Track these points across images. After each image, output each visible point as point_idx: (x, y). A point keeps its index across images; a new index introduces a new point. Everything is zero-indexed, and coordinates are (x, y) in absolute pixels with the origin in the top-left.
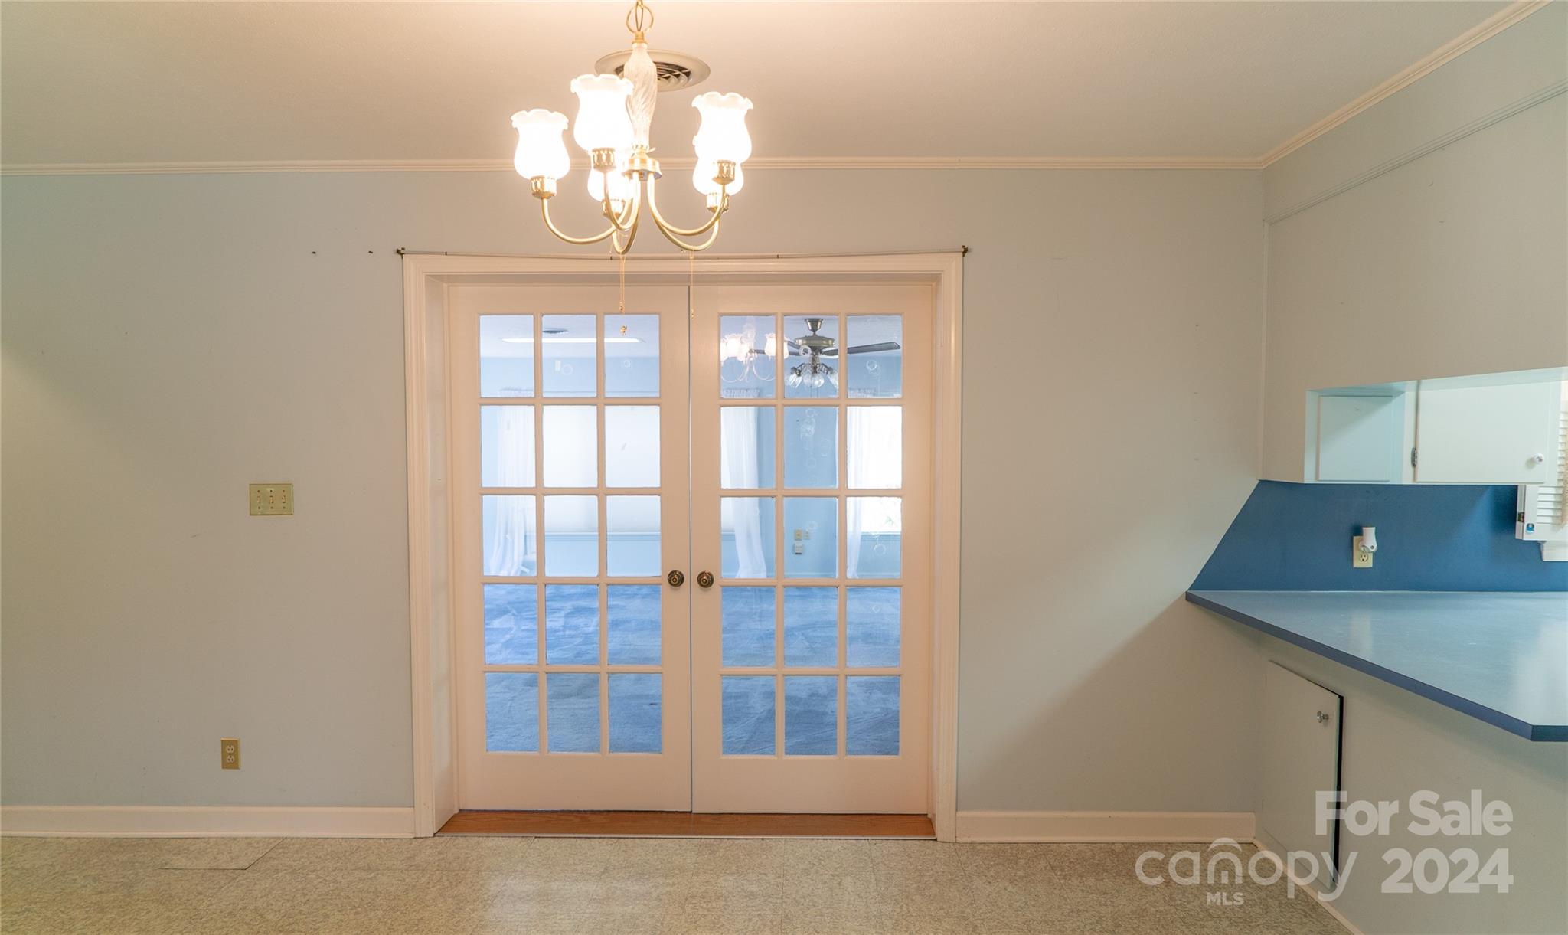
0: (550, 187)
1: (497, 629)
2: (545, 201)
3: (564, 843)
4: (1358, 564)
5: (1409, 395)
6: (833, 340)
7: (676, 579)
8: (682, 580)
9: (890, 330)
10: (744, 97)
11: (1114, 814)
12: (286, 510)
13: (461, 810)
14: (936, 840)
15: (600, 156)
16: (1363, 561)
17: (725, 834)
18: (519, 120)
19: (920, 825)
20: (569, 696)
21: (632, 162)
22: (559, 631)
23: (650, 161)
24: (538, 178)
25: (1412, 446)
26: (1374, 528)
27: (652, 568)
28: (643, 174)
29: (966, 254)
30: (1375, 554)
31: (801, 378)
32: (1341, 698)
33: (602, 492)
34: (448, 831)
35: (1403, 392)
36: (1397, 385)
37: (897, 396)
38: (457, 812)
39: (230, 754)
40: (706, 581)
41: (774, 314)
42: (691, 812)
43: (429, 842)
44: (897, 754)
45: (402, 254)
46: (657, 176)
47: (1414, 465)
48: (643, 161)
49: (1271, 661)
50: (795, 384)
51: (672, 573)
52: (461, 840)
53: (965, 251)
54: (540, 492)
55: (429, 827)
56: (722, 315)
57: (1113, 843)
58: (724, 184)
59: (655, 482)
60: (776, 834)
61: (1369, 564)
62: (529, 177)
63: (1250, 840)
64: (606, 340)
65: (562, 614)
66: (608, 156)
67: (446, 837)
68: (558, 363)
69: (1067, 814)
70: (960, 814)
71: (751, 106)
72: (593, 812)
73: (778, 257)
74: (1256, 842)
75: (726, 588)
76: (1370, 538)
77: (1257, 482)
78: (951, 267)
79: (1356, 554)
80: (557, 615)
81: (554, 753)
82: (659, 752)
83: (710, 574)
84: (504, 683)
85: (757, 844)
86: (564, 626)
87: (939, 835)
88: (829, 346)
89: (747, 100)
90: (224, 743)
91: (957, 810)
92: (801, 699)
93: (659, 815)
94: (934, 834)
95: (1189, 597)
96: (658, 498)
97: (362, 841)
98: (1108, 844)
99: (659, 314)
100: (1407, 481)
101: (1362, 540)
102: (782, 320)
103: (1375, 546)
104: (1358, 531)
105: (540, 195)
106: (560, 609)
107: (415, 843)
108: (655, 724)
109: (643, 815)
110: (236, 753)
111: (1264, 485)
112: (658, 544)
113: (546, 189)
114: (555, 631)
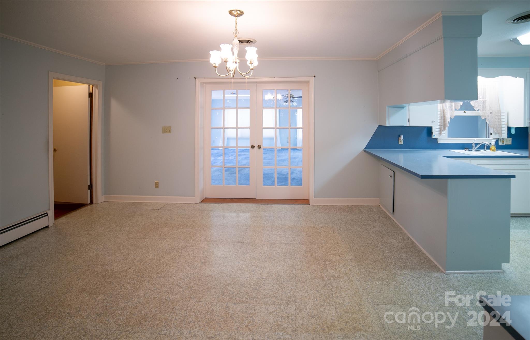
0: (217, 65)
1: (219, 159)
2: (216, 68)
3: (227, 205)
4: (400, 143)
5: (407, 107)
6: (294, 95)
7: (253, 147)
8: (254, 147)
9: (299, 94)
10: (255, 47)
11: (349, 199)
12: (170, 132)
13: (206, 198)
14: (310, 205)
15: (225, 59)
16: (401, 143)
17: (263, 203)
18: (211, 52)
19: (306, 201)
20: (233, 174)
21: (234, 60)
22: (233, 159)
23: (237, 60)
24: (214, 64)
25: (408, 118)
26: (403, 136)
27: (247, 144)
28: (236, 62)
29: (315, 77)
30: (403, 141)
31: (287, 103)
32: (394, 172)
33: (237, 128)
34: (202, 202)
35: (406, 107)
36: (404, 105)
37: (301, 107)
38: (205, 198)
39: (157, 185)
40: (259, 147)
41: (275, 90)
42: (256, 199)
43: (198, 204)
44: (302, 186)
45: (195, 78)
46: (239, 63)
47: (409, 122)
48: (236, 60)
49: (382, 164)
50: (285, 104)
51: (252, 145)
52: (205, 204)
53: (314, 77)
54: (224, 128)
55: (198, 201)
56: (263, 90)
57: (349, 205)
58: (251, 64)
59: (249, 126)
60: (274, 203)
61: (402, 143)
62: (213, 63)
63: (378, 204)
64: (239, 96)
65: (234, 156)
66: (227, 59)
67: (202, 204)
68: (228, 100)
69: (339, 199)
70: (315, 199)
71: (257, 49)
72: (234, 198)
73: (274, 78)
74: (380, 205)
75: (264, 149)
76: (402, 138)
77: (378, 126)
78: (312, 80)
79: (399, 141)
80: (233, 156)
81: (226, 185)
82: (249, 185)
83: (260, 146)
84: (219, 171)
85: (270, 205)
86: (234, 158)
87: (310, 204)
88: (293, 96)
89: (256, 48)
90: (156, 182)
91: (314, 198)
92: (285, 174)
93: (249, 199)
94: (309, 203)
95: (364, 150)
96: (249, 129)
97: (184, 204)
98: (348, 205)
99: (250, 90)
100: (408, 125)
101: (400, 138)
102: (276, 91)
103: (403, 139)
104: (400, 136)
105: (215, 67)
106: (234, 155)
107: (195, 204)
108: (248, 179)
109: (245, 199)
110: (158, 184)
111: (379, 126)
112: (249, 140)
113: (216, 66)
114: (232, 160)
